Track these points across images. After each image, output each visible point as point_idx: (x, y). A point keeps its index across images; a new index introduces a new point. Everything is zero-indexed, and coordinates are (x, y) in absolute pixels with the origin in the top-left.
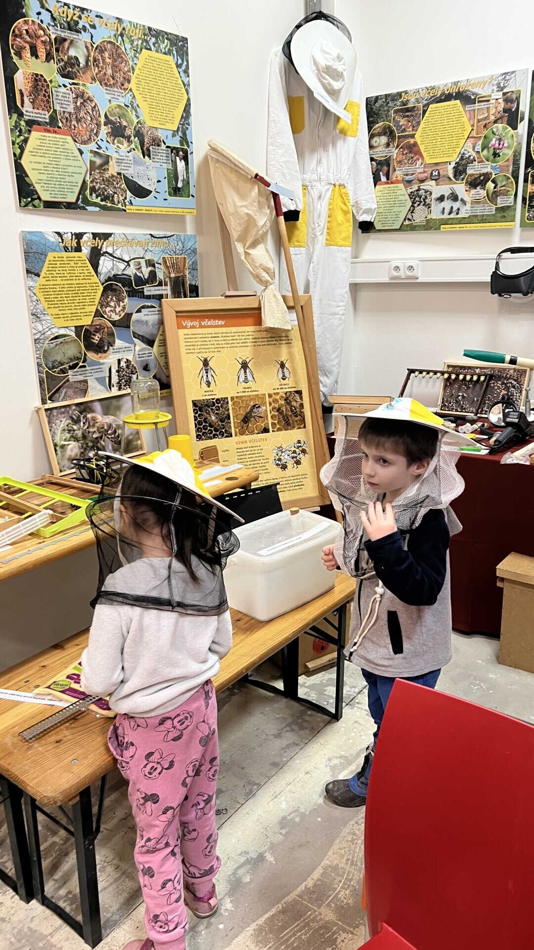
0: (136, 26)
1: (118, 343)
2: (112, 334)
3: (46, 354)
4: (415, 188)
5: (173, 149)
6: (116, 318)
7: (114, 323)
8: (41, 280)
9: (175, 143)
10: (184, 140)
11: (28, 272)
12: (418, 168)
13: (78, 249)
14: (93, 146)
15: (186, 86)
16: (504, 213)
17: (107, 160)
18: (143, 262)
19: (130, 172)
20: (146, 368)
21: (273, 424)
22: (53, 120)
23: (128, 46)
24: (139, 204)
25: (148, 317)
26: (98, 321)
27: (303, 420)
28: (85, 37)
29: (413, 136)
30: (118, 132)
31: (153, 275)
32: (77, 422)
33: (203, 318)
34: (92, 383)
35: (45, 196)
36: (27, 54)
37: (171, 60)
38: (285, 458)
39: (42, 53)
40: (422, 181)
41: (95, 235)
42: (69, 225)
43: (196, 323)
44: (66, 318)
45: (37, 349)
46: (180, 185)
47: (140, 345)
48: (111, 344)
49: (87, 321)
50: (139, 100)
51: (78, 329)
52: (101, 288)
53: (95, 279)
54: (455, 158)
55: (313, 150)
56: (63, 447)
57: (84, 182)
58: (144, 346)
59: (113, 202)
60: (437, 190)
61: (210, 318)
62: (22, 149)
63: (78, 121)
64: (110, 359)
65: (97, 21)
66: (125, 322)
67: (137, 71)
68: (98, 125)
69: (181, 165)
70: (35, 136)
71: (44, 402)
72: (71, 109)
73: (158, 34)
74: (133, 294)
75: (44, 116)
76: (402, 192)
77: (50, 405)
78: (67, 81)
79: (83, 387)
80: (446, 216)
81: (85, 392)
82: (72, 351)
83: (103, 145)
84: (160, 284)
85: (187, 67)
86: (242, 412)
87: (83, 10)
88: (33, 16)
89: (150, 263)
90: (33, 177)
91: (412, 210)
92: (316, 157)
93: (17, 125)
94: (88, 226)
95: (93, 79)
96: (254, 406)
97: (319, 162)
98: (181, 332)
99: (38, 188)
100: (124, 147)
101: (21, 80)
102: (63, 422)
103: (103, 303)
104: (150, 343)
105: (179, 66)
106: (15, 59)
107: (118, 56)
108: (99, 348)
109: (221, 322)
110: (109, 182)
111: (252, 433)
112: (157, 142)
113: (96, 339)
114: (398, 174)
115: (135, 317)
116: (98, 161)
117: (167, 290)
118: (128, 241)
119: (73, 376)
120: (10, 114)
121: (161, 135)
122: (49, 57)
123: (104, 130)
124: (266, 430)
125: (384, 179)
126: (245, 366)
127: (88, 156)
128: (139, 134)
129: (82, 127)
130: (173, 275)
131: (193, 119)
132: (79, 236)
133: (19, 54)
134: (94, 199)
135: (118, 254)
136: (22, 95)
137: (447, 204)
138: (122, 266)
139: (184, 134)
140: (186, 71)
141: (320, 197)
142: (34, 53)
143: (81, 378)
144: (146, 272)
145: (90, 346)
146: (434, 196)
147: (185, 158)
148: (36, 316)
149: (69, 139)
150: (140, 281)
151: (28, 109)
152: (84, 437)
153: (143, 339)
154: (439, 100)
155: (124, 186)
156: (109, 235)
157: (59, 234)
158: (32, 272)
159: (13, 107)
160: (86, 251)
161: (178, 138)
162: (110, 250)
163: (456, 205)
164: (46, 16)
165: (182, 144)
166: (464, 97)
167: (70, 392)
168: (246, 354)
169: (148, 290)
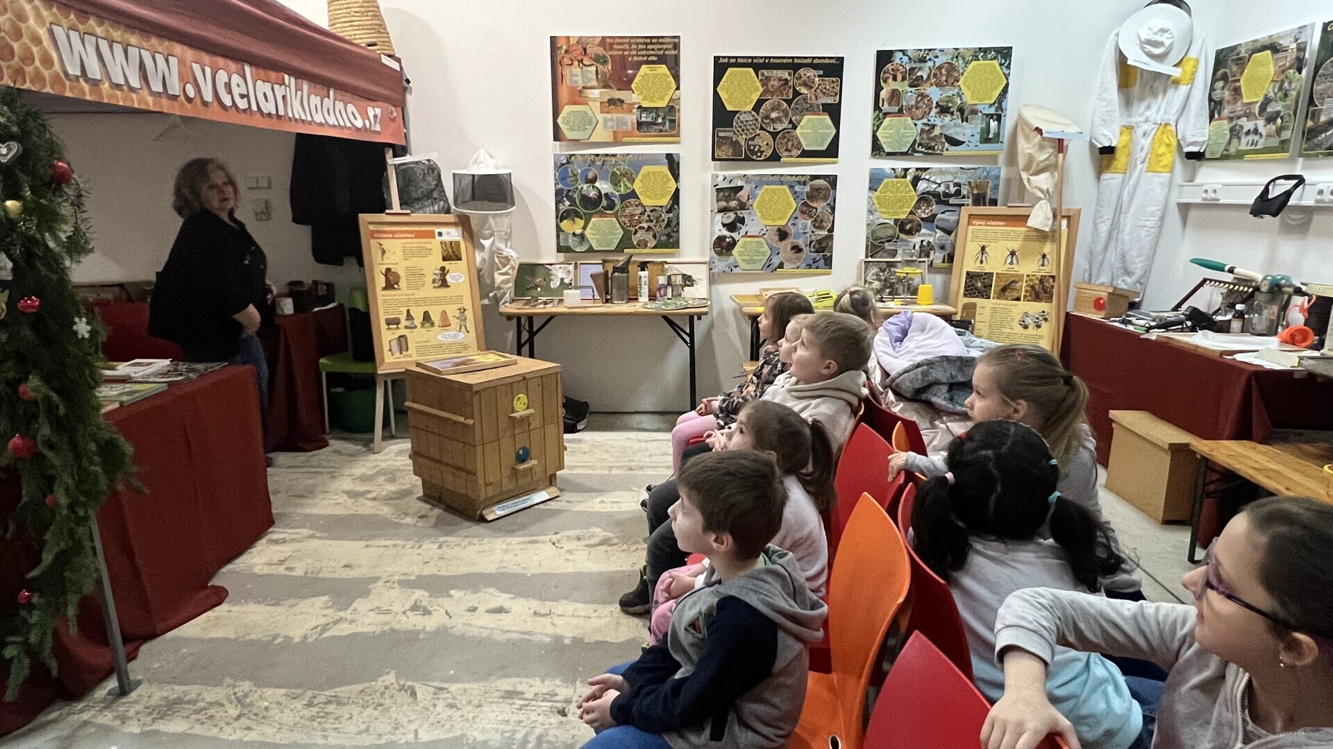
0: (968, 49)
1: (923, 231)
2: (920, 225)
3: (873, 232)
4: (1234, 123)
5: (987, 115)
6: (924, 216)
7: (922, 219)
8: (877, 193)
9: (992, 111)
10: (1000, 108)
11: (870, 189)
12: (1239, 107)
13: (905, 176)
14: (925, 121)
15: (1007, 76)
16: (1284, 146)
17: (933, 127)
18: (951, 185)
19: (951, 132)
20: (942, 248)
21: (1025, 296)
22: (900, 111)
23: (961, 61)
24: (954, 150)
25: (950, 217)
26: (911, 217)
27: (1051, 297)
28: (930, 64)
29: (1238, 81)
30: (944, 110)
31: (958, 193)
32: (883, 271)
33: (989, 220)
34: (900, 251)
35: (887, 150)
36: (890, 80)
37: (996, 63)
38: (1029, 321)
39: (899, 77)
40: (1239, 118)
41: (917, 169)
42: (900, 164)
43: (983, 223)
44: (888, 213)
45: (868, 229)
46: (991, 136)
47: (939, 233)
48: (918, 231)
49: (903, 216)
50: (964, 90)
51: (896, 221)
52: (917, 199)
53: (914, 193)
54: (1260, 99)
55: (1142, 99)
56: (870, 283)
57: (915, 141)
58: (943, 234)
59: (934, 149)
60: (1248, 125)
61: (993, 220)
62: (878, 127)
63: (917, 108)
64: (916, 240)
65: (939, 54)
66: (931, 219)
67: (965, 74)
68: (931, 109)
69: (993, 124)
70: (887, 120)
71: (867, 257)
72: (913, 103)
73: (985, 51)
74: (939, 202)
75: (897, 109)
76: (1225, 125)
77: (870, 259)
78: (912, 89)
79: (894, 253)
80: (1249, 148)
81: (894, 256)
82: (890, 232)
83: (932, 119)
84: (964, 197)
85: (1010, 64)
86: (1002, 284)
87: (930, 50)
88: (897, 61)
89: (957, 185)
90: (882, 140)
91: (1229, 143)
92: (1145, 104)
93: (878, 115)
94: (913, 165)
95: (931, 85)
96: (1013, 282)
97: (1148, 107)
98: (971, 228)
99: (884, 146)
100: (949, 117)
101: (883, 94)
102: (875, 270)
103: (917, 206)
104: (949, 233)
105: (1001, 65)
106: (883, 84)
107: (951, 68)
108: (909, 233)
109: (1003, 223)
110: (932, 139)
111: (1007, 299)
112: (974, 112)
113: (908, 227)
114: (1225, 112)
115: (939, 216)
116: (927, 128)
117: (970, 201)
118: (941, 172)
119: (888, 246)
120: (875, 111)
121: (979, 108)
122: (904, 79)
123: (934, 111)
124: (1018, 299)
125: (1216, 116)
126: (1013, 253)
127: (920, 126)
128: (961, 110)
129: (919, 113)
130: (975, 192)
131: (1009, 95)
132: (906, 170)
133: (885, 81)
134: (920, 149)
135: (932, 179)
136: (883, 101)
137: (1251, 137)
138: (934, 186)
139: (1000, 104)
140: (1008, 67)
141: (1144, 134)
142: (895, 79)
143: (893, 248)
144: (953, 190)
145: (902, 230)
146: (1245, 130)
147: (999, 118)
148: (870, 212)
149: (909, 119)
150: (947, 195)
151: (886, 107)
152: (885, 280)
153: (943, 230)
154: (1259, 51)
155: (944, 140)
156: (928, 169)
157: (893, 169)
158: (872, 188)
159: (877, 107)
160: (909, 178)
161: (993, 108)
162: (927, 177)
163: (1256, 138)
164: (905, 59)
165: (996, 110)
166: (1274, 48)
167: (884, 255)
168: (1015, 245)
169: (952, 201)
